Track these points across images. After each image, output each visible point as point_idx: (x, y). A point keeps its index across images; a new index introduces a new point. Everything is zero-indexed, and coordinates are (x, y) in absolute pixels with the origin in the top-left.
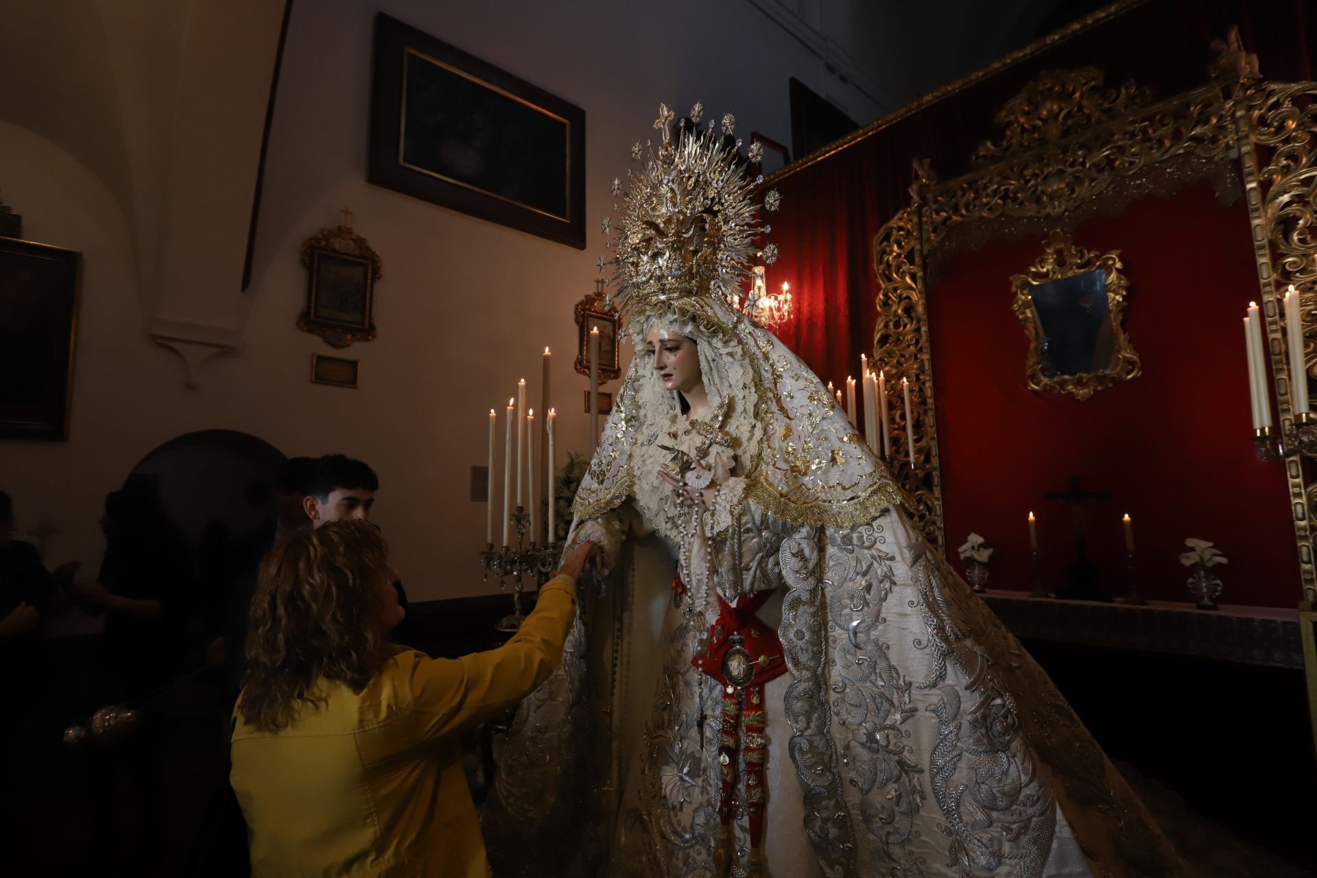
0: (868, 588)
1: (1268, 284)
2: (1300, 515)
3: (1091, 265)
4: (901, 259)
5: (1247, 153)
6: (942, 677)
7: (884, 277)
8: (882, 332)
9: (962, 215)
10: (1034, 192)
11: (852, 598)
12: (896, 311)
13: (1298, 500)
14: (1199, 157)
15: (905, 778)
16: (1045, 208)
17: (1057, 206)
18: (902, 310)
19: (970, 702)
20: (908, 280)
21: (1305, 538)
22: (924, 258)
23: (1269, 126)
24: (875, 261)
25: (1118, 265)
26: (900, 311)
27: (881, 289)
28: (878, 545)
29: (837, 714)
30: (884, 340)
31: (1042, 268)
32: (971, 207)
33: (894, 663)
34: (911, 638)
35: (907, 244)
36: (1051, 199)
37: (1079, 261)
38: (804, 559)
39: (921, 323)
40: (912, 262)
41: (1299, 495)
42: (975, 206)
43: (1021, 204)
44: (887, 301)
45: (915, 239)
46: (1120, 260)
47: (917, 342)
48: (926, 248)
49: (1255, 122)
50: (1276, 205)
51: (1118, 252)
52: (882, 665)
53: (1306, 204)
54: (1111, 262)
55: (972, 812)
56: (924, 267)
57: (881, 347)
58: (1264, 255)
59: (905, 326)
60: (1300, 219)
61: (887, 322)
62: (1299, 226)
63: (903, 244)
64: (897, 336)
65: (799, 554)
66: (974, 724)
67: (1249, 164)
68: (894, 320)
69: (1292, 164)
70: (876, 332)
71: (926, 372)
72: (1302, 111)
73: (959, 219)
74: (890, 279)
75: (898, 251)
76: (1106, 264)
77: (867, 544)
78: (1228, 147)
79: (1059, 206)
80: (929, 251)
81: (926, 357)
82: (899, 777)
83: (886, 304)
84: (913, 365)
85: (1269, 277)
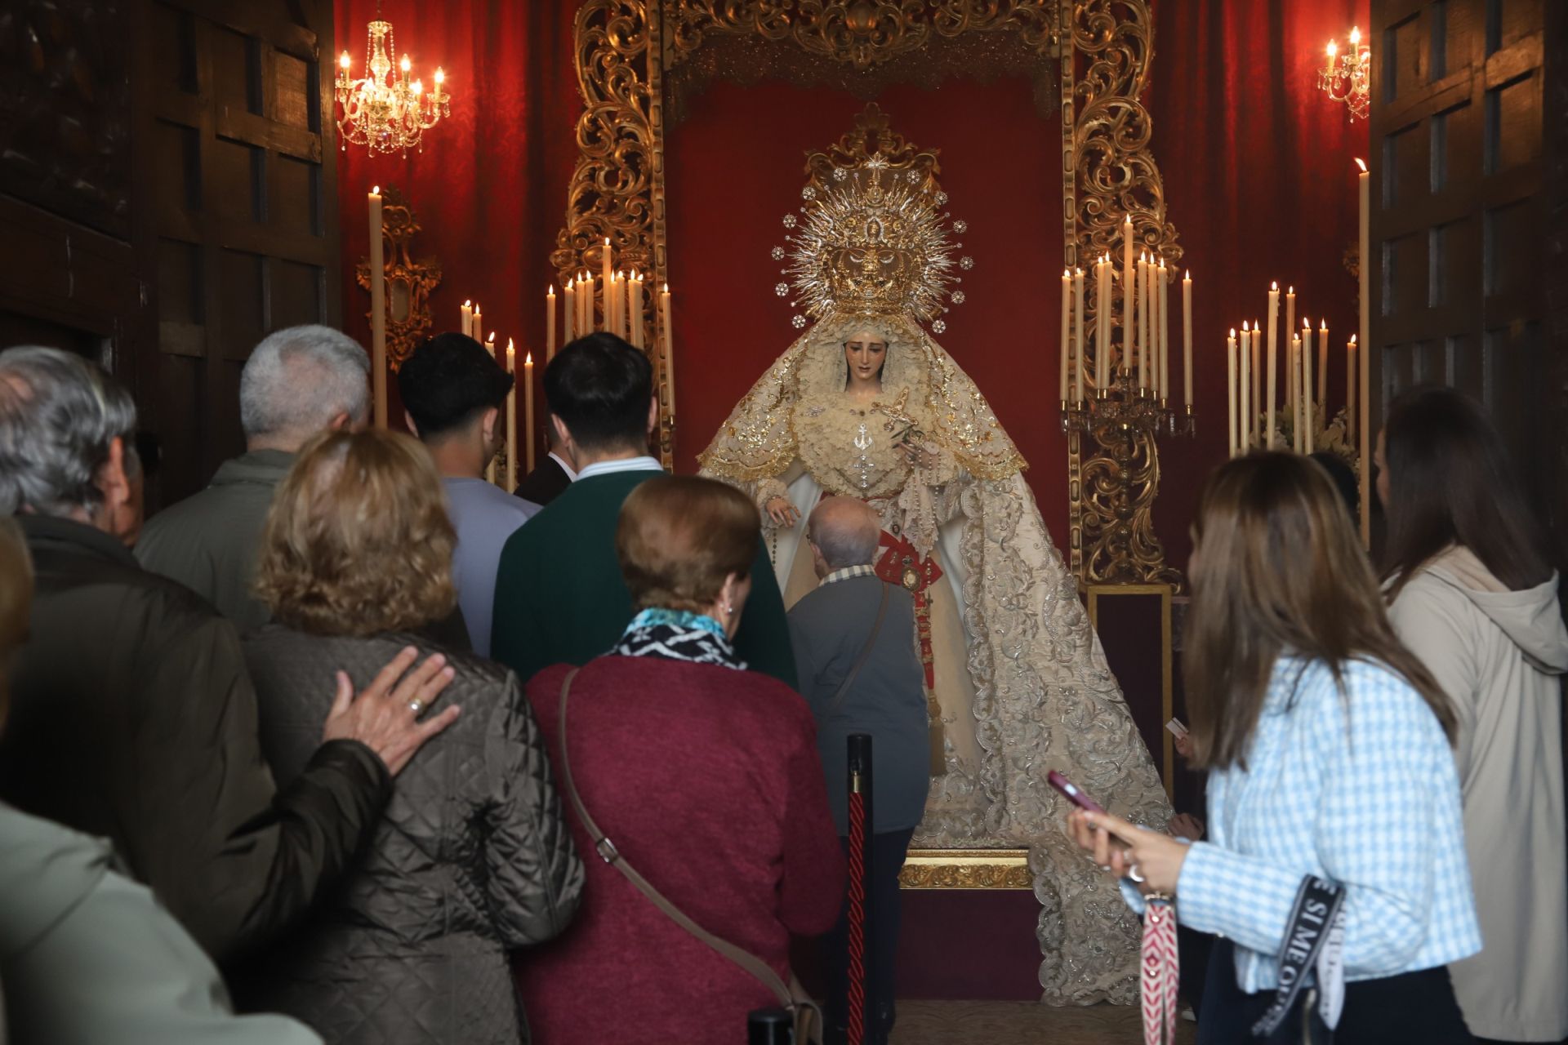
0: (1009, 515)
1: (1070, 226)
2: (1075, 495)
3: (906, 162)
4: (622, 65)
5: (1067, 57)
6: (1048, 562)
7: (591, 88)
8: (583, 185)
9: (727, 21)
10: (834, 20)
11: (1001, 521)
12: (611, 154)
13: (1075, 479)
14: (1022, 42)
15: (1028, 622)
16: (848, 51)
17: (862, 55)
18: (621, 154)
19: (1060, 575)
20: (633, 100)
21: (1076, 520)
22: (664, 75)
23: (1089, 29)
24: (577, 56)
25: (937, 169)
26: (617, 155)
27: (586, 108)
28: (1014, 491)
29: (990, 592)
30: (586, 202)
31: (849, 150)
32: (744, 12)
33: (1023, 557)
34: (1033, 543)
35: (637, 41)
36: (857, 40)
37: (893, 152)
38: (977, 499)
39: (654, 186)
40: (643, 77)
41: (1075, 472)
42: (749, 12)
43: (816, 32)
44: (595, 133)
45: (653, 39)
46: (940, 163)
47: (644, 216)
48: (670, 59)
49: (1077, 21)
50: (1085, 130)
51: (938, 152)
52: (1016, 559)
53: (1110, 138)
54: (928, 163)
55: (1061, 630)
56: (664, 89)
57: (581, 212)
58: (1070, 190)
59: (625, 183)
60: (1103, 155)
61: (594, 169)
62: (1102, 163)
63: (630, 39)
64: (609, 197)
65: (974, 496)
66: (1064, 585)
67: (1069, 69)
68: (607, 169)
69: (1103, 85)
70: (573, 183)
71: (657, 267)
72: (1118, 25)
73: (723, 24)
74: (602, 95)
75: (620, 50)
76: (923, 165)
77: (1007, 490)
78: (1051, 42)
79: (865, 56)
80: (673, 65)
81: (659, 244)
82: (1025, 621)
83: (592, 137)
84: (639, 253)
85: (1072, 218)
